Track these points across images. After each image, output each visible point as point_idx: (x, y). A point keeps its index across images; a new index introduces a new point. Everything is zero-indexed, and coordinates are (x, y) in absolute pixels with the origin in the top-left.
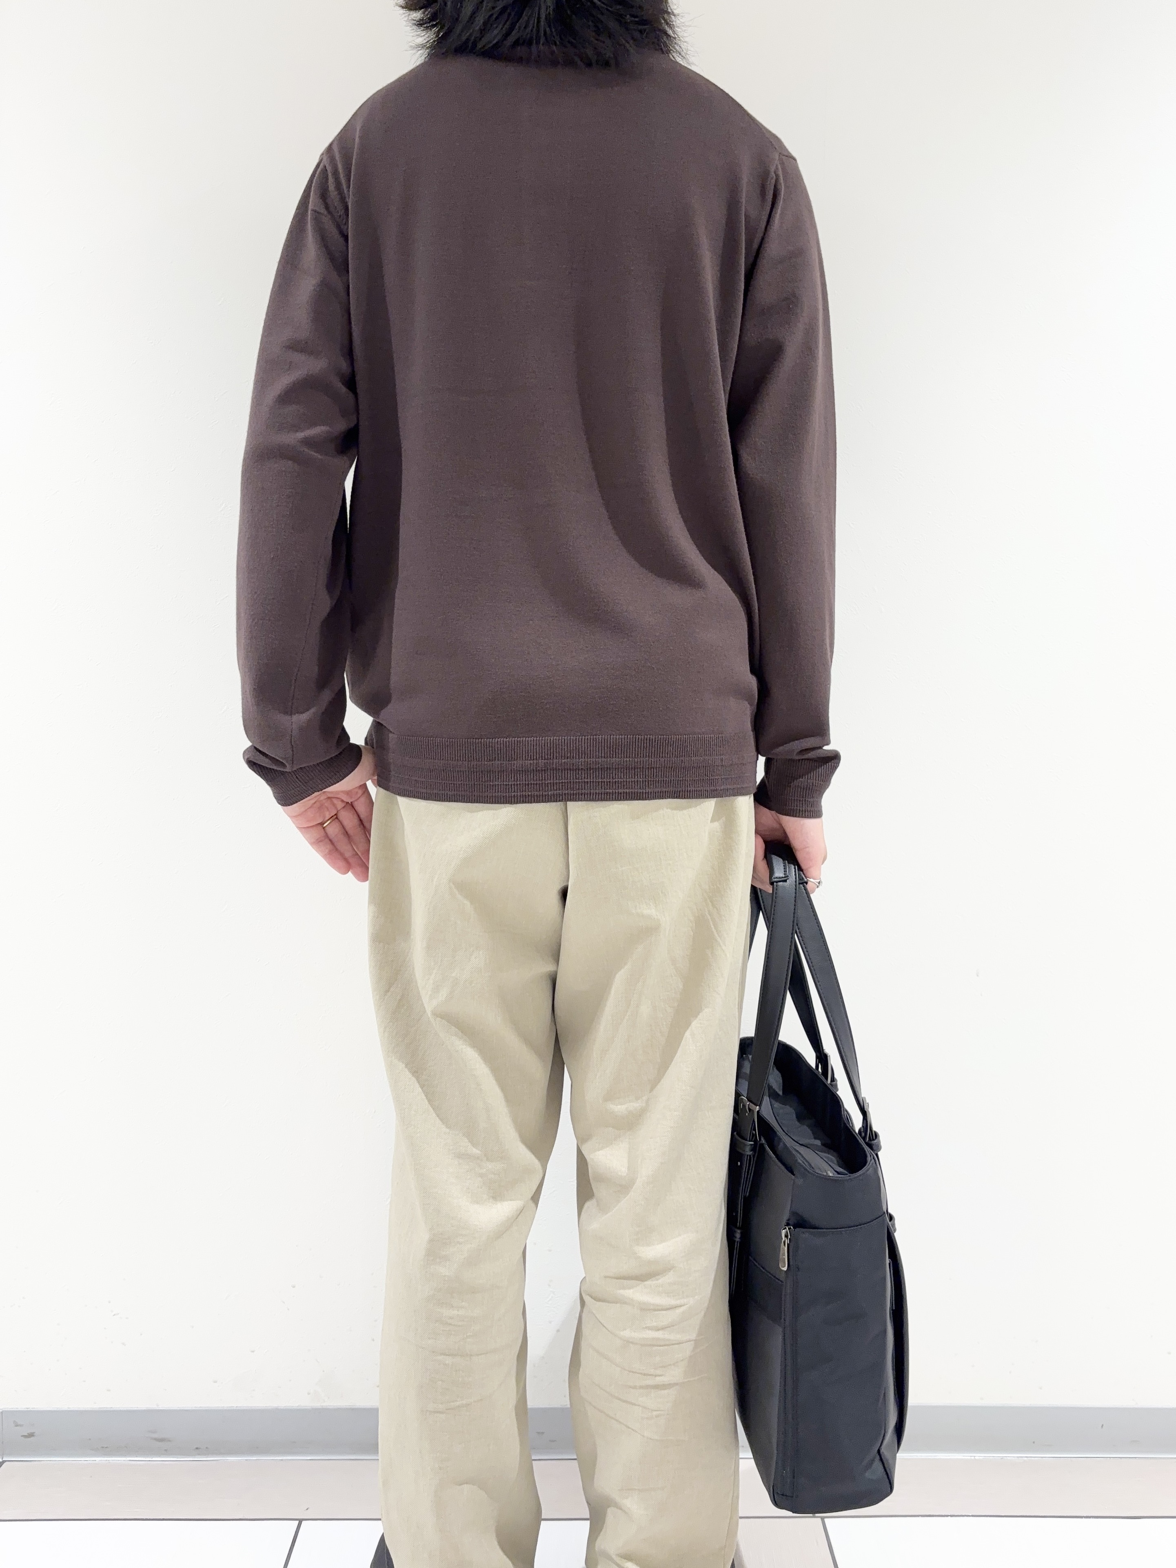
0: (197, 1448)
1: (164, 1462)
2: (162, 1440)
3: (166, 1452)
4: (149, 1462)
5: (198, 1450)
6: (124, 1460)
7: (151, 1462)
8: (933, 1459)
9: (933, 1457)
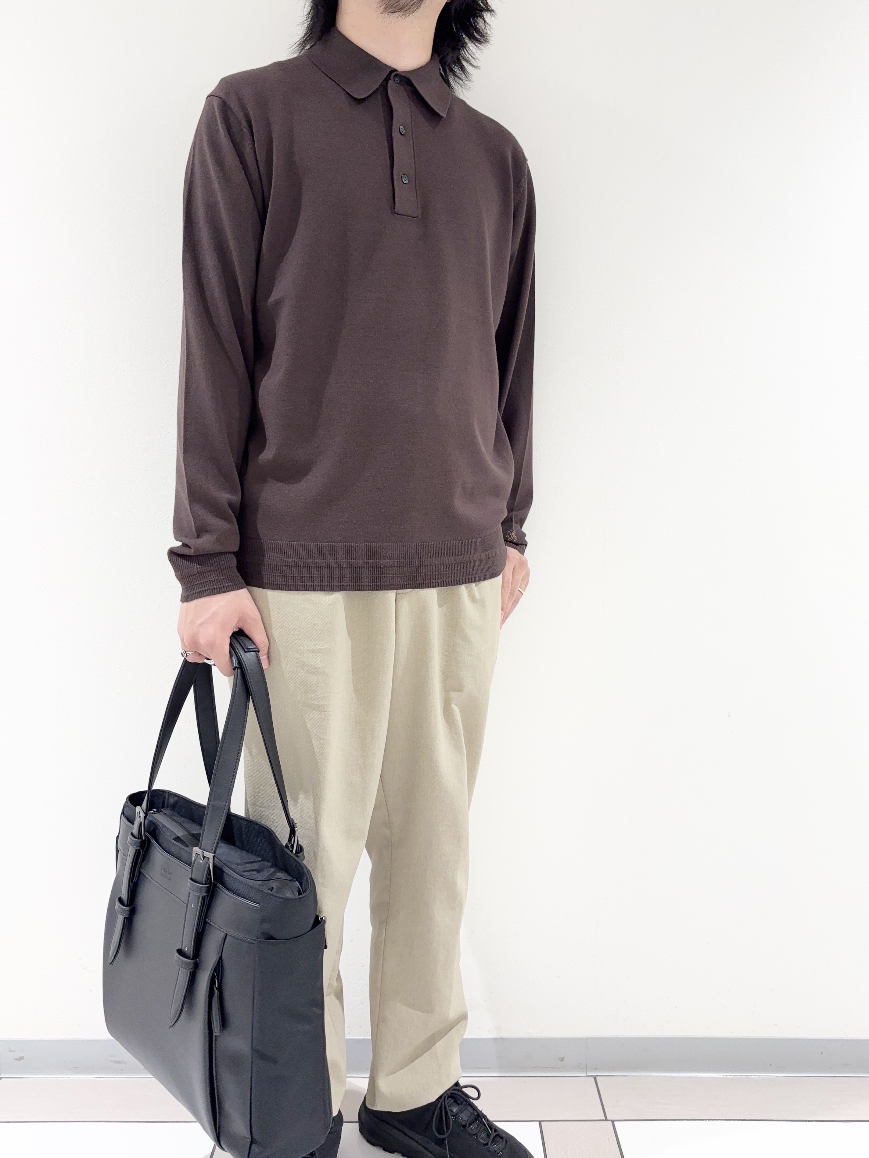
2: (119, 1062)
3: (122, 1072)
6: (91, 1077)
8: (695, 1077)
9: (695, 1076)
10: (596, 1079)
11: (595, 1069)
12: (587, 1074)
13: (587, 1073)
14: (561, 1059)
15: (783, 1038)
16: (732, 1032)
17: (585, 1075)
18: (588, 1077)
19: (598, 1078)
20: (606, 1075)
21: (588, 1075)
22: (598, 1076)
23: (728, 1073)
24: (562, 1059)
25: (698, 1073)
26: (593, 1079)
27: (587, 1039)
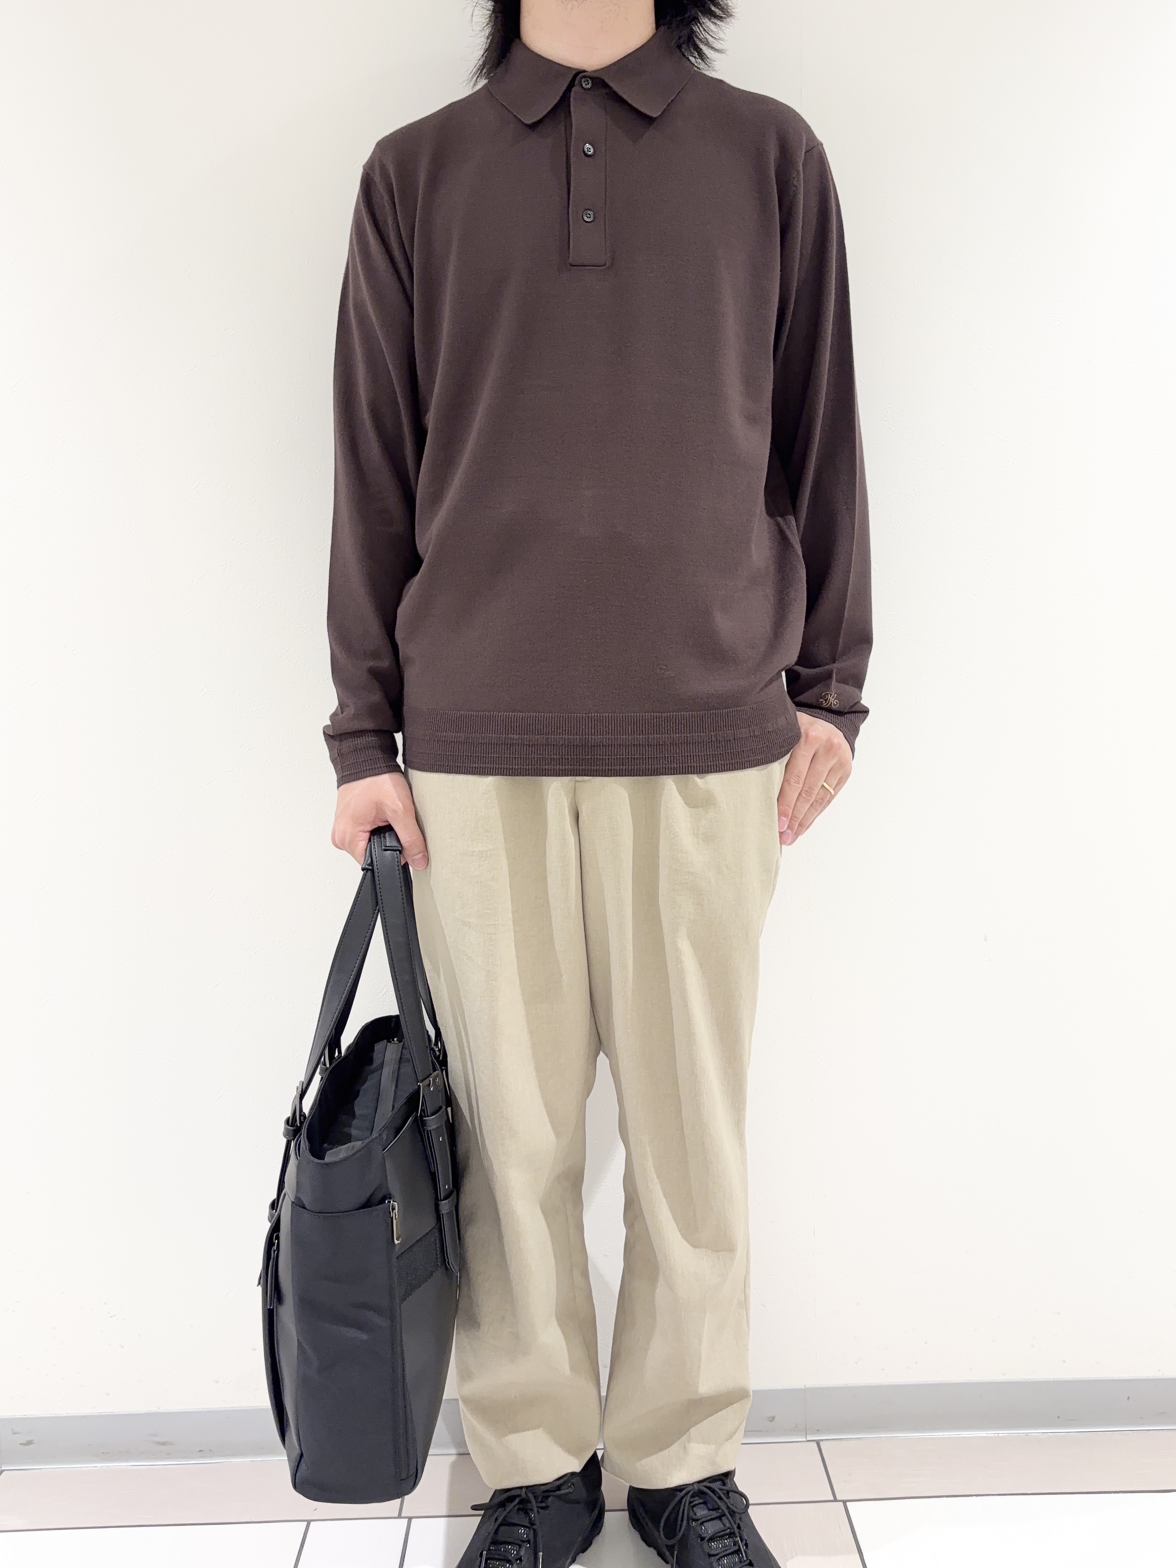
0: (200, 1451)
1: (166, 1466)
2: (164, 1444)
3: (169, 1456)
4: (151, 1466)
5: (201, 1453)
6: (126, 1466)
7: (153, 1466)
8: (956, 1438)
9: (956, 1436)
10: (819, 1444)
11: (818, 1430)
12: (806, 1438)
13: (808, 1436)
14: (770, 1419)
15: (1075, 1379)
16: (1004, 1374)
17: (805, 1440)
18: (809, 1442)
19: (822, 1444)
20: (833, 1439)
21: (808, 1439)
22: (822, 1440)
23: (1000, 1430)
24: (772, 1419)
25: (960, 1432)
26: (815, 1445)
27: (805, 1390)
